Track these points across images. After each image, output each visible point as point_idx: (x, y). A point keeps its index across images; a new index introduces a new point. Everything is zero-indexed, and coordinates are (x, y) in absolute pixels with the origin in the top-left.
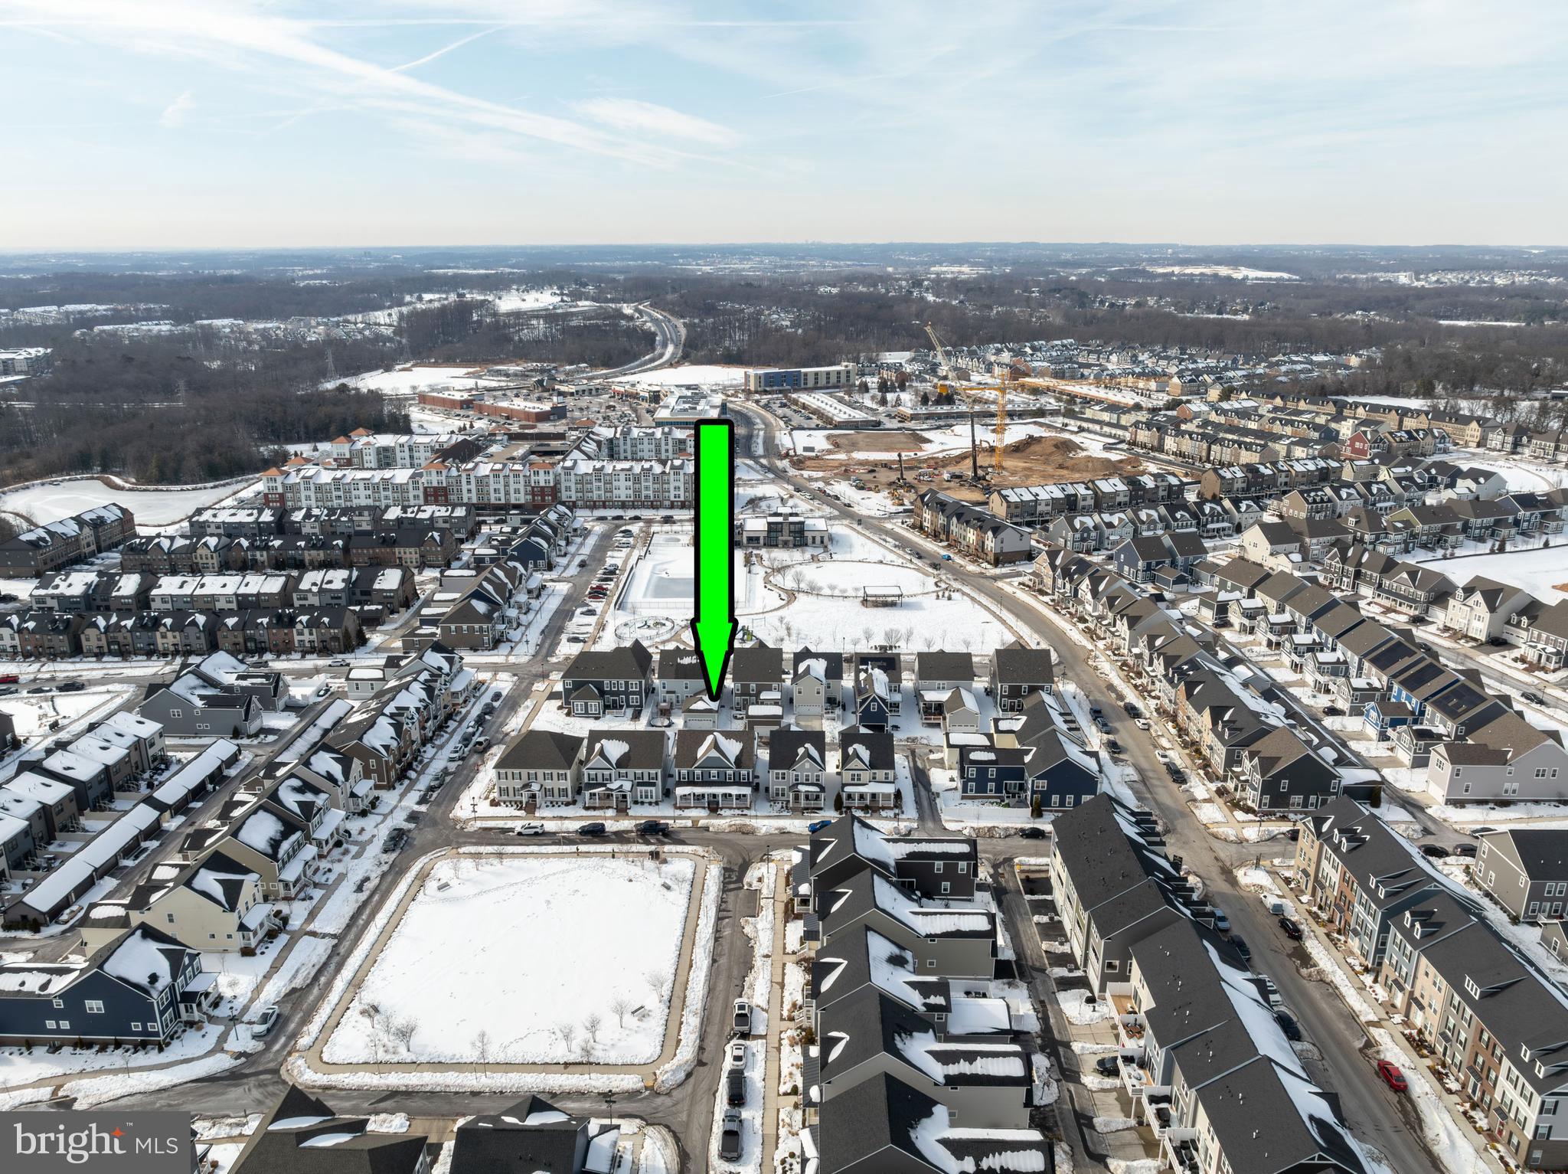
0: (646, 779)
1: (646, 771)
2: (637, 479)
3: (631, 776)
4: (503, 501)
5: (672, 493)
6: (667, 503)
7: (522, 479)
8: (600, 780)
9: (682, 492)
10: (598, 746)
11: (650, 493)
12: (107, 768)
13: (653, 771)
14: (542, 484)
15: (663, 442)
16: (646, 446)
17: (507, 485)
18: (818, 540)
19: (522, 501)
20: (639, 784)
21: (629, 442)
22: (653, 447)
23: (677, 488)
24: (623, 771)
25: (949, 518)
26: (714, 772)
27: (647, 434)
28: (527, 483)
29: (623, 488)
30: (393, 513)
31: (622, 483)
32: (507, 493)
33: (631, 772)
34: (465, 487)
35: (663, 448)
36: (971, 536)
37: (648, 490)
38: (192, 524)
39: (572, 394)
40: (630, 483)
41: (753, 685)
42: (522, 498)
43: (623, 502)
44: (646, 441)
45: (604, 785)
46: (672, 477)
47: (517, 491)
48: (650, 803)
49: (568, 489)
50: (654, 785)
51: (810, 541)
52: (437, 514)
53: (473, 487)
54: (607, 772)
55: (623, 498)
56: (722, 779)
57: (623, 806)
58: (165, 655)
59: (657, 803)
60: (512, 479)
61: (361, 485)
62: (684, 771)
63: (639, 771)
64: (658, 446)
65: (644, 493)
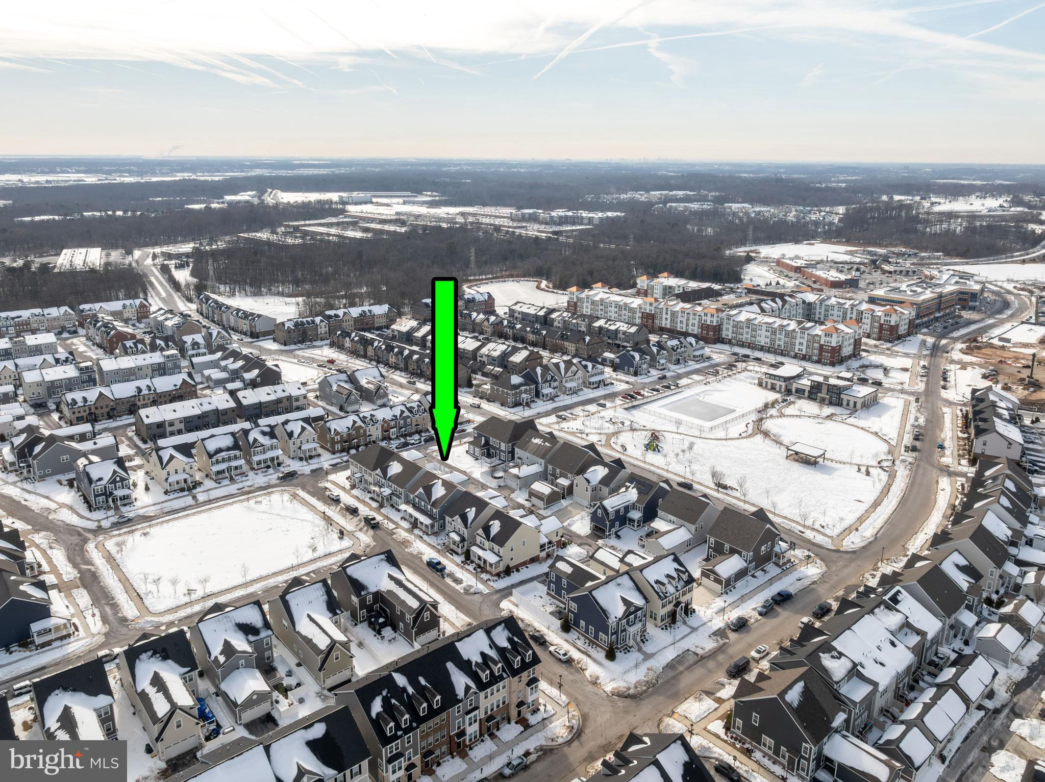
2: (774, 332)
4: (684, 330)
5: (797, 347)
6: (793, 353)
7: (697, 318)
9: (804, 348)
10: (390, 464)
11: (782, 343)
12: (260, 403)
13: (401, 489)
14: (708, 323)
15: (849, 311)
16: (836, 312)
17: (688, 319)
18: (852, 404)
19: (696, 332)
21: (823, 307)
22: (841, 314)
23: (801, 344)
26: (423, 503)
27: (839, 303)
28: (700, 320)
29: (763, 336)
30: (601, 323)
31: (763, 333)
32: (687, 325)
34: (664, 316)
35: (849, 316)
37: (781, 340)
38: (510, 310)
39: (890, 273)
40: (769, 334)
42: (696, 330)
43: (762, 347)
44: (836, 308)
46: (799, 335)
47: (693, 325)
49: (727, 329)
51: (845, 403)
52: (621, 328)
53: (669, 317)
55: (762, 344)
56: (426, 510)
58: (390, 367)
60: (691, 316)
61: (613, 305)
64: (845, 313)
65: (777, 342)
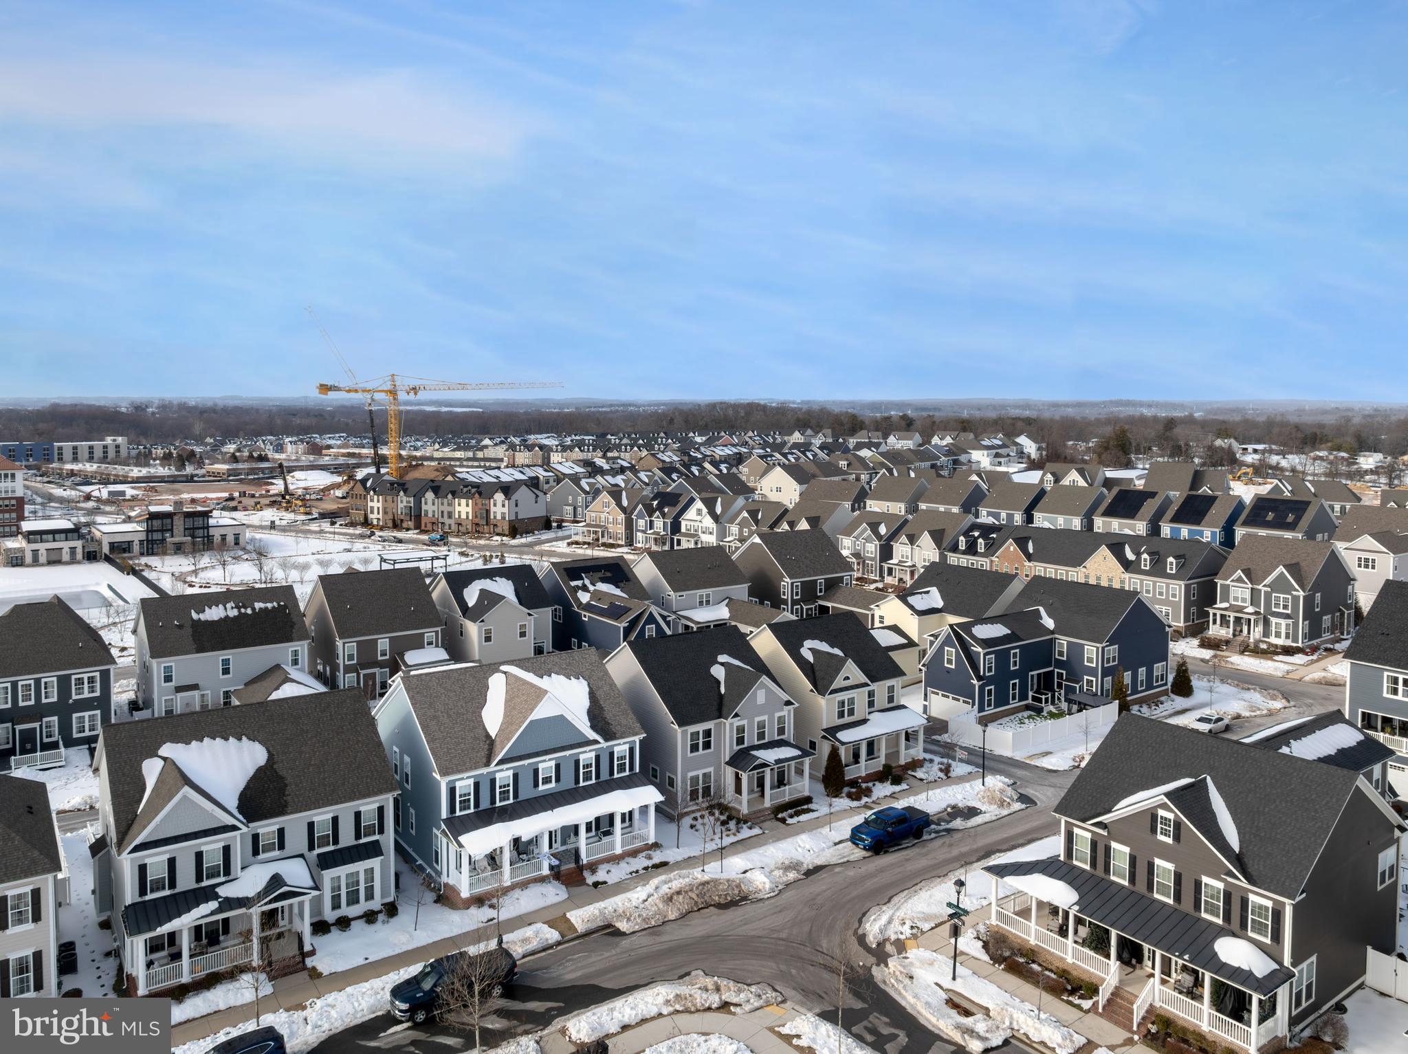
0: (347, 838)
1: (345, 811)
3: (297, 839)
8: (186, 881)
10: (151, 770)
13: (368, 807)
20: (326, 862)
24: (267, 828)
25: (418, 497)
26: (546, 765)
33: (294, 824)
36: (464, 508)
41: (383, 643)
45: (208, 894)
48: (370, 917)
50: (374, 850)
54: (212, 847)
56: (568, 782)
57: (289, 950)
59: (391, 910)
62: (464, 784)
63: (322, 816)
